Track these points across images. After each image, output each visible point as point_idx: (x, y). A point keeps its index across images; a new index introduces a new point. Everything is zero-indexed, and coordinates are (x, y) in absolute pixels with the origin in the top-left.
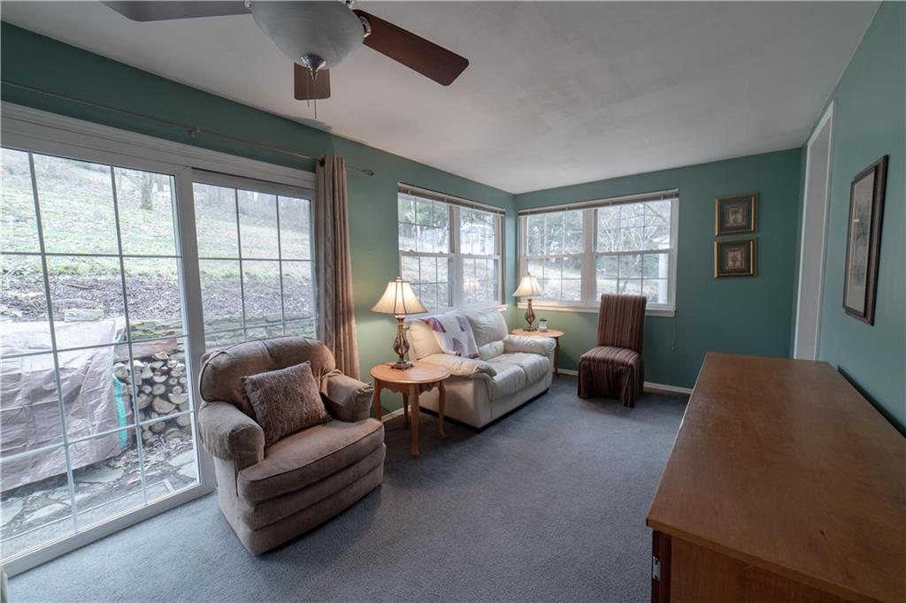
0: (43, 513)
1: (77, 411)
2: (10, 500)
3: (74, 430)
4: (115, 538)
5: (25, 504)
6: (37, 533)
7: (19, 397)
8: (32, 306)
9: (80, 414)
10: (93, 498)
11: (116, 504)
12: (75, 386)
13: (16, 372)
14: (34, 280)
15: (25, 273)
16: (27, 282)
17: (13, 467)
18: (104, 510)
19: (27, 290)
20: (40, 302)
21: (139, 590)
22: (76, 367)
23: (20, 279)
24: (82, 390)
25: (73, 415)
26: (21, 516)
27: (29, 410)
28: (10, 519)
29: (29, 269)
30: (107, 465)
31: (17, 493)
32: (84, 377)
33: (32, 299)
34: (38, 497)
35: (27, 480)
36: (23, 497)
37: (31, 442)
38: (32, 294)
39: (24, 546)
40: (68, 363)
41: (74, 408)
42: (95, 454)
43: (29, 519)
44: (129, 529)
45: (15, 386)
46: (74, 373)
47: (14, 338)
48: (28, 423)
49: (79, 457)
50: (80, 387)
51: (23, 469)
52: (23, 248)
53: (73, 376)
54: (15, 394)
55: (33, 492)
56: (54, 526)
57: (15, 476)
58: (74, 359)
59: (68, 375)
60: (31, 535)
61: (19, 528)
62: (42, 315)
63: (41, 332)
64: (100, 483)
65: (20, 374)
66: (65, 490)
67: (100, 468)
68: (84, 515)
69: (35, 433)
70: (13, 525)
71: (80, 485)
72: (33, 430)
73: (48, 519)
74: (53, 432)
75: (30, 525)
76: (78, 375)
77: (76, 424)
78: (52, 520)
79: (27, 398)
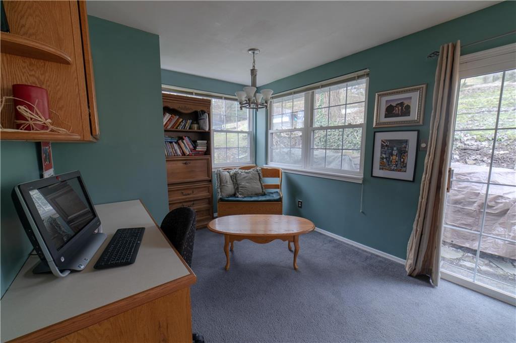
0: (468, 264)
1: (502, 223)
2: (459, 250)
3: (497, 232)
4: (492, 301)
5: (463, 255)
6: (462, 271)
7: (475, 205)
8: (499, 159)
9: (503, 225)
10: (495, 274)
11: (505, 286)
12: (506, 208)
13: (478, 192)
14: (506, 144)
15: (503, 140)
16: (502, 145)
17: (464, 236)
18: (497, 284)
19: (500, 150)
20: (505, 157)
21: (489, 335)
22: (510, 197)
23: (500, 143)
24: (509, 212)
25: (499, 224)
26: (459, 259)
27: (478, 212)
28: (455, 258)
29: (506, 138)
30: (512, 263)
31: (462, 249)
32: (512, 205)
33: (501, 154)
34: (470, 257)
35: (467, 245)
36: (464, 252)
37: (475, 229)
38: (502, 152)
39: (454, 272)
40: (506, 194)
41: (502, 220)
42: (504, 252)
43: (462, 263)
44: (502, 303)
45: (475, 198)
46: (507, 201)
47: (483, 174)
48: (476, 219)
49: (495, 248)
50: (508, 209)
51: (467, 239)
52: (508, 125)
53: (506, 202)
54: (474, 202)
55: (468, 253)
56: (469, 273)
57: (463, 240)
58: (510, 192)
59: (504, 201)
60: (459, 270)
61: (457, 264)
62: (503, 164)
63: (497, 174)
64: (503, 270)
65: (479, 193)
66: (483, 261)
67: (506, 262)
68: (485, 279)
69: (477, 225)
70: (455, 261)
71: (491, 264)
72: (477, 223)
73: (469, 268)
74: (486, 228)
75: (461, 266)
76: (509, 202)
77: (500, 230)
78: (470, 270)
79: (479, 206)
